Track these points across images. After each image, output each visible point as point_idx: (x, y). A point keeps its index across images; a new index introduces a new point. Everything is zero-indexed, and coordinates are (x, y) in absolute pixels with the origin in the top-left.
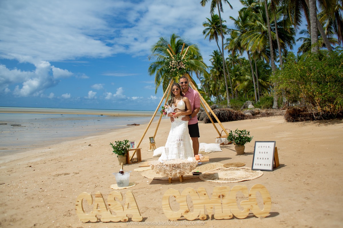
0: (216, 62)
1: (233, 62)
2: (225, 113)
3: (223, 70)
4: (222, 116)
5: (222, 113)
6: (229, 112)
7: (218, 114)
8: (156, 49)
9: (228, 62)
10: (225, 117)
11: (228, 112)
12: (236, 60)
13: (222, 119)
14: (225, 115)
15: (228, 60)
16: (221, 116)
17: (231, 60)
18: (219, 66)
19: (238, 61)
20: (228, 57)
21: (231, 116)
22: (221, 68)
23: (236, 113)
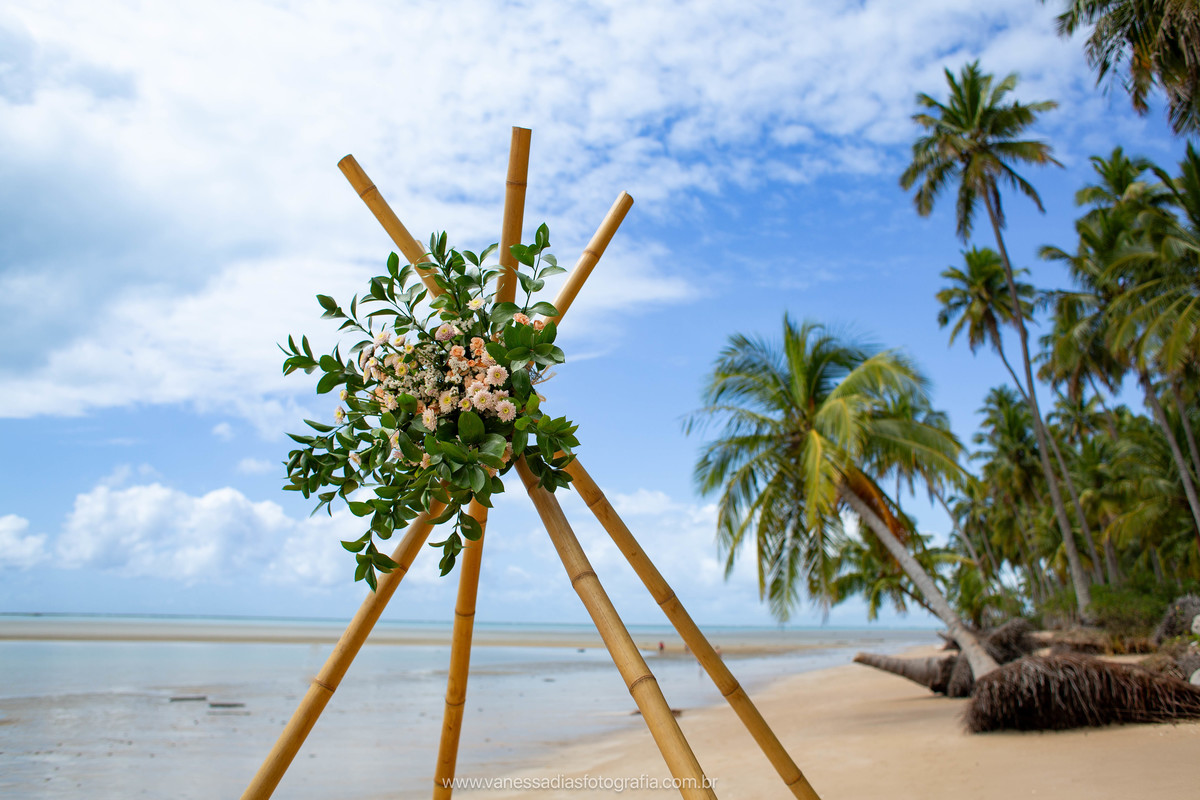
0: (1003, 431)
1: (1075, 428)
2: (1077, 681)
3: (1037, 463)
4: (1064, 699)
5: (1062, 684)
6: (1100, 676)
7: (1038, 685)
8: (722, 391)
9: (1057, 427)
10: (1080, 705)
11: (1095, 674)
12: (1090, 417)
13: (1067, 711)
14: (1083, 694)
15: (1054, 421)
16: (1058, 698)
17: (1066, 418)
18: (1021, 445)
19: (1096, 421)
20: (1053, 409)
21: (1118, 699)
22: (1028, 454)
23: (1141, 678)
